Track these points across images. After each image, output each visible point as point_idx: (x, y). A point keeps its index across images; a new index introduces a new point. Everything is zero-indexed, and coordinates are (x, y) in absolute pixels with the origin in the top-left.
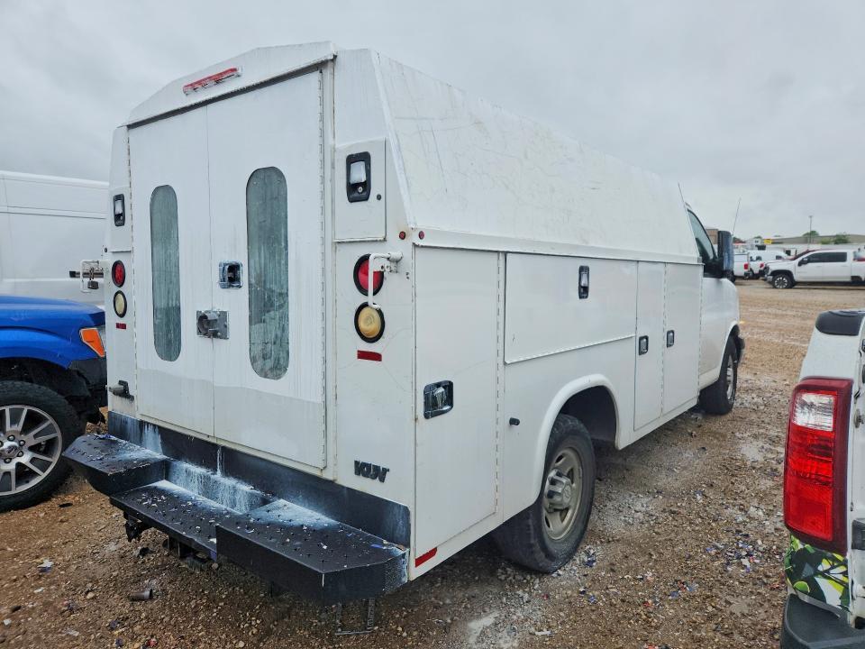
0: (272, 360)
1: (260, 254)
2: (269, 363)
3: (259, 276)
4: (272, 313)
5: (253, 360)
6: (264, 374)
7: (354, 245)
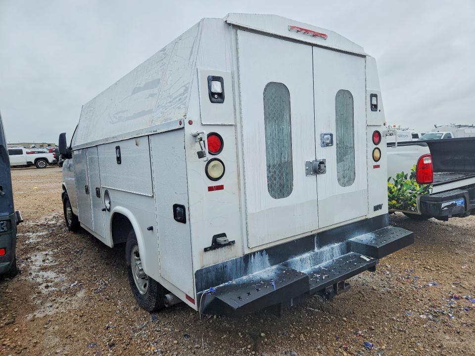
0: (347, 178)
1: (341, 130)
2: (346, 179)
3: (341, 140)
4: (347, 156)
5: (339, 180)
6: (344, 185)
7: (374, 127)
